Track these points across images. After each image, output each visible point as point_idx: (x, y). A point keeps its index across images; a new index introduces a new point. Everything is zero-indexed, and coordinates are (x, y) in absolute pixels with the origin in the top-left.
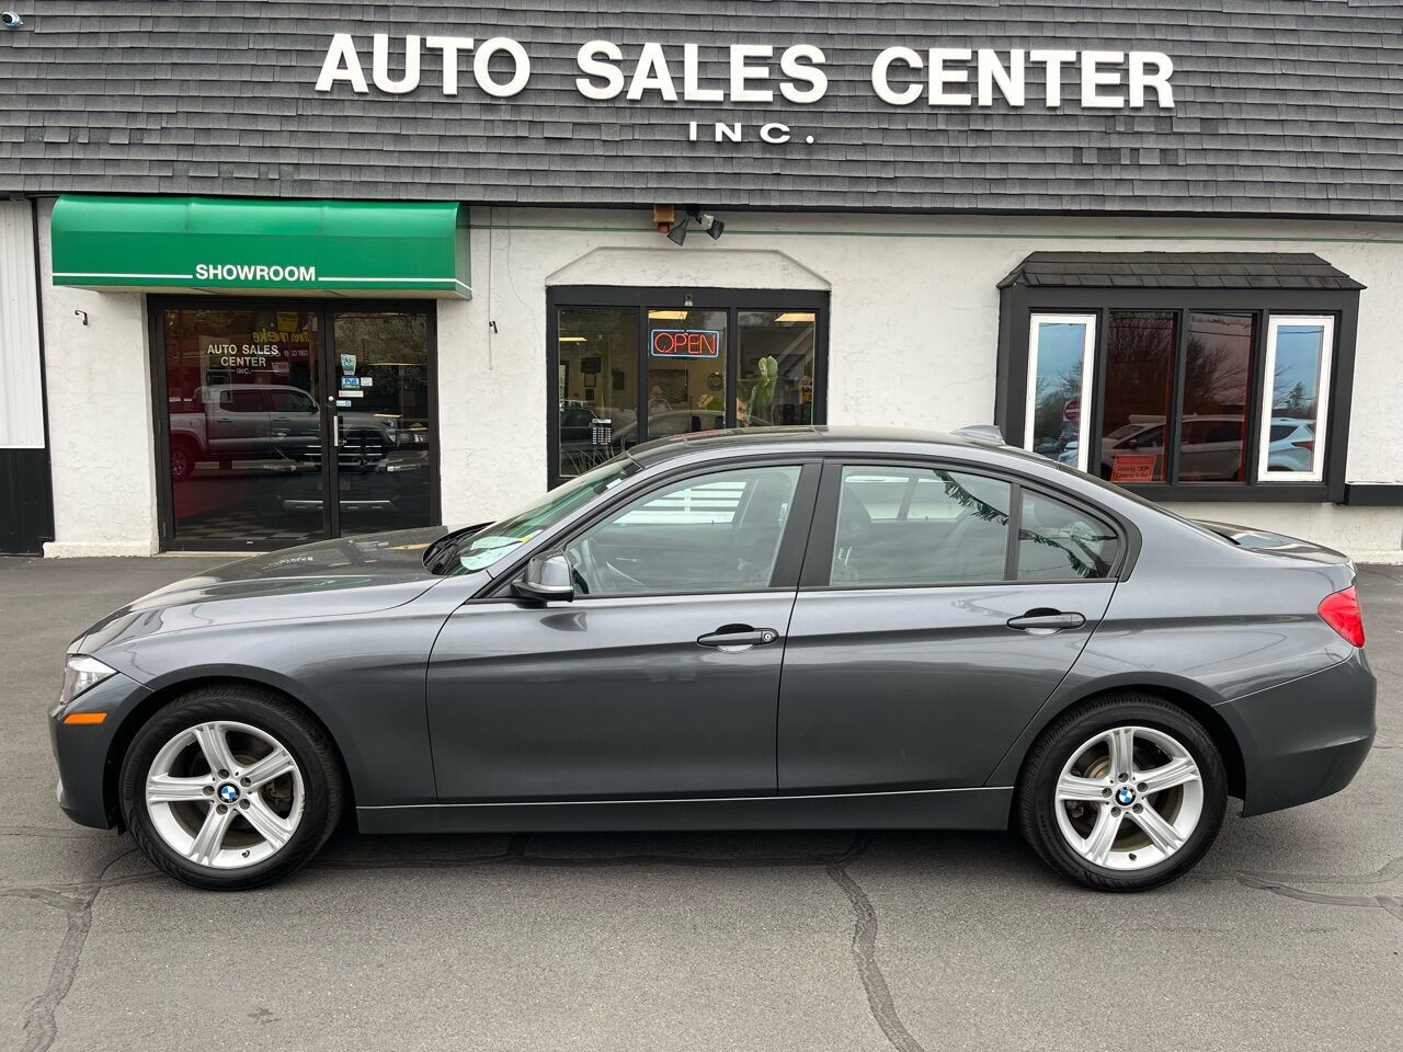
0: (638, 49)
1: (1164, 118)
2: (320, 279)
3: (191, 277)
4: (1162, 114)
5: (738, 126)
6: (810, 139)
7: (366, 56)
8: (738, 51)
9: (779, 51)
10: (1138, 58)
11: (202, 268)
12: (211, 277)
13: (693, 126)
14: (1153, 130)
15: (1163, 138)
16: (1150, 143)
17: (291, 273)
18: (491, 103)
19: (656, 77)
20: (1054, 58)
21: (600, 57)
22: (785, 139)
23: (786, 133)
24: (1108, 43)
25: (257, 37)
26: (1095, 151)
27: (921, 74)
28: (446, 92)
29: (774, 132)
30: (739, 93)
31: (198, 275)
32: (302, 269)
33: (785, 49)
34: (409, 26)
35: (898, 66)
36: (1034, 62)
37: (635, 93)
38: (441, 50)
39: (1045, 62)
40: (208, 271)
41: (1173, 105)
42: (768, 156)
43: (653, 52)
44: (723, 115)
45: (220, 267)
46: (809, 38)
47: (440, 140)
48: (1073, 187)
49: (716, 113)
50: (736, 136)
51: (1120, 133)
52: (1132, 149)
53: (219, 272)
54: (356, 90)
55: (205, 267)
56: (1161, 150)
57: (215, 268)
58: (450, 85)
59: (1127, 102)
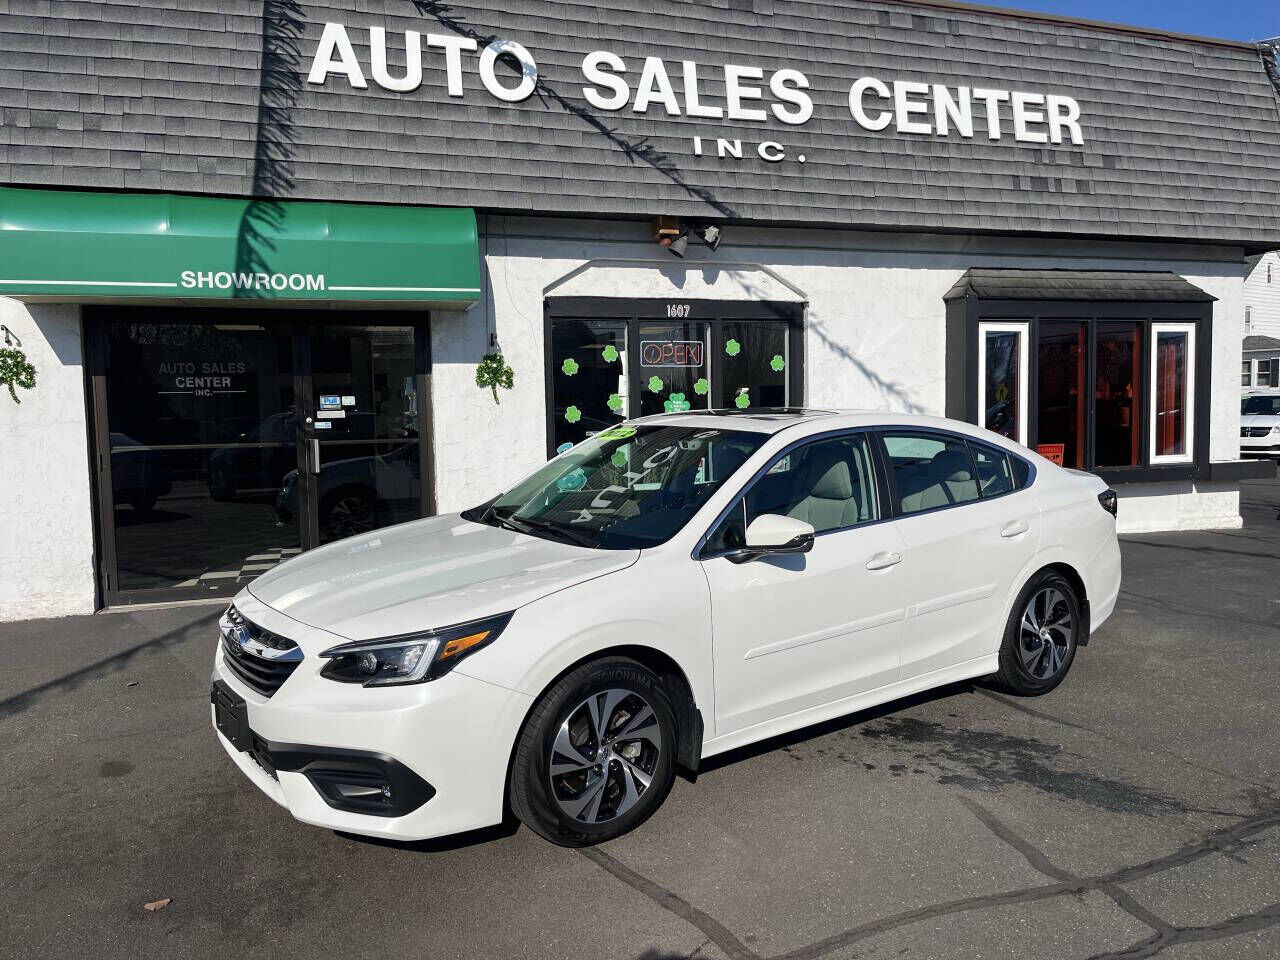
0: (640, 62)
1: (1077, 154)
2: (331, 288)
3: (175, 285)
4: (1075, 150)
5: (738, 143)
6: (802, 158)
7: (362, 49)
8: (733, 71)
9: (769, 74)
10: (1054, 101)
11: (188, 276)
12: (200, 286)
13: (697, 140)
14: (1068, 163)
15: (1076, 170)
16: (1069, 175)
17: (297, 282)
18: (498, 108)
19: (659, 91)
20: (992, 96)
21: (604, 67)
22: (780, 157)
23: (781, 151)
24: (1030, 87)
25: (236, 19)
26: (1029, 179)
27: (888, 103)
28: (451, 93)
29: (770, 150)
30: (735, 111)
31: (184, 284)
32: (310, 277)
33: (773, 73)
34: (408, 22)
35: (869, 95)
36: (977, 99)
37: (640, 105)
38: (444, 48)
39: (985, 99)
40: (196, 278)
41: (1082, 143)
42: (765, 173)
43: (654, 66)
44: (723, 132)
45: (210, 274)
46: (792, 63)
47: (448, 143)
48: (1015, 210)
49: (718, 129)
50: (738, 152)
51: (1046, 164)
52: (1056, 180)
53: (210, 279)
54: (353, 85)
55: (193, 275)
56: (1077, 181)
57: (205, 275)
58: (455, 86)
59: (1049, 138)
